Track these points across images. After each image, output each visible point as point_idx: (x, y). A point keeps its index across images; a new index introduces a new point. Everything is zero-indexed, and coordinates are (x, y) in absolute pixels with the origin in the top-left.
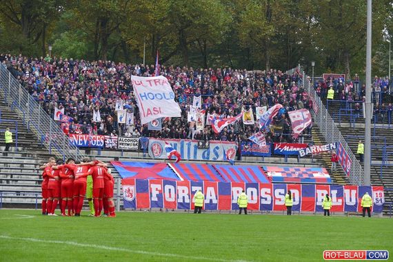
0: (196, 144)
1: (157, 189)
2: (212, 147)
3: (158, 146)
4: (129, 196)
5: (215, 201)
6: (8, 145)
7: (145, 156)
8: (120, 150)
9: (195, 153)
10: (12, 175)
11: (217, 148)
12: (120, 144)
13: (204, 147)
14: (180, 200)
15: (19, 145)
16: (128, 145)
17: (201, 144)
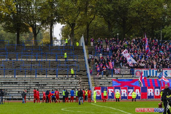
0: (157, 70)
1: (111, 91)
2: (164, 71)
3: (139, 72)
4: (98, 94)
5: (139, 95)
6: (72, 75)
7: (133, 76)
8: (122, 75)
9: (156, 74)
10: (63, 87)
11: (166, 72)
12: (121, 72)
13: (160, 71)
14: (123, 95)
15: (77, 74)
16: (125, 72)
17: (158, 70)
